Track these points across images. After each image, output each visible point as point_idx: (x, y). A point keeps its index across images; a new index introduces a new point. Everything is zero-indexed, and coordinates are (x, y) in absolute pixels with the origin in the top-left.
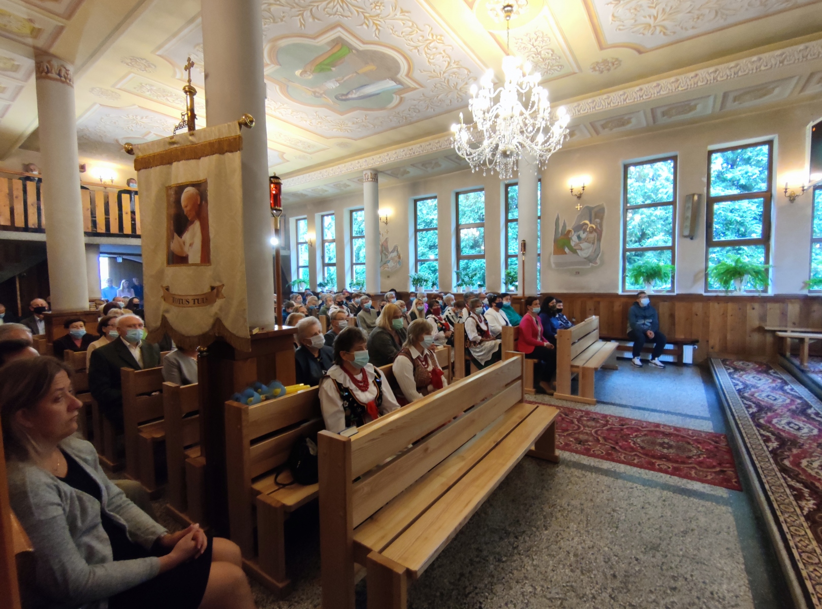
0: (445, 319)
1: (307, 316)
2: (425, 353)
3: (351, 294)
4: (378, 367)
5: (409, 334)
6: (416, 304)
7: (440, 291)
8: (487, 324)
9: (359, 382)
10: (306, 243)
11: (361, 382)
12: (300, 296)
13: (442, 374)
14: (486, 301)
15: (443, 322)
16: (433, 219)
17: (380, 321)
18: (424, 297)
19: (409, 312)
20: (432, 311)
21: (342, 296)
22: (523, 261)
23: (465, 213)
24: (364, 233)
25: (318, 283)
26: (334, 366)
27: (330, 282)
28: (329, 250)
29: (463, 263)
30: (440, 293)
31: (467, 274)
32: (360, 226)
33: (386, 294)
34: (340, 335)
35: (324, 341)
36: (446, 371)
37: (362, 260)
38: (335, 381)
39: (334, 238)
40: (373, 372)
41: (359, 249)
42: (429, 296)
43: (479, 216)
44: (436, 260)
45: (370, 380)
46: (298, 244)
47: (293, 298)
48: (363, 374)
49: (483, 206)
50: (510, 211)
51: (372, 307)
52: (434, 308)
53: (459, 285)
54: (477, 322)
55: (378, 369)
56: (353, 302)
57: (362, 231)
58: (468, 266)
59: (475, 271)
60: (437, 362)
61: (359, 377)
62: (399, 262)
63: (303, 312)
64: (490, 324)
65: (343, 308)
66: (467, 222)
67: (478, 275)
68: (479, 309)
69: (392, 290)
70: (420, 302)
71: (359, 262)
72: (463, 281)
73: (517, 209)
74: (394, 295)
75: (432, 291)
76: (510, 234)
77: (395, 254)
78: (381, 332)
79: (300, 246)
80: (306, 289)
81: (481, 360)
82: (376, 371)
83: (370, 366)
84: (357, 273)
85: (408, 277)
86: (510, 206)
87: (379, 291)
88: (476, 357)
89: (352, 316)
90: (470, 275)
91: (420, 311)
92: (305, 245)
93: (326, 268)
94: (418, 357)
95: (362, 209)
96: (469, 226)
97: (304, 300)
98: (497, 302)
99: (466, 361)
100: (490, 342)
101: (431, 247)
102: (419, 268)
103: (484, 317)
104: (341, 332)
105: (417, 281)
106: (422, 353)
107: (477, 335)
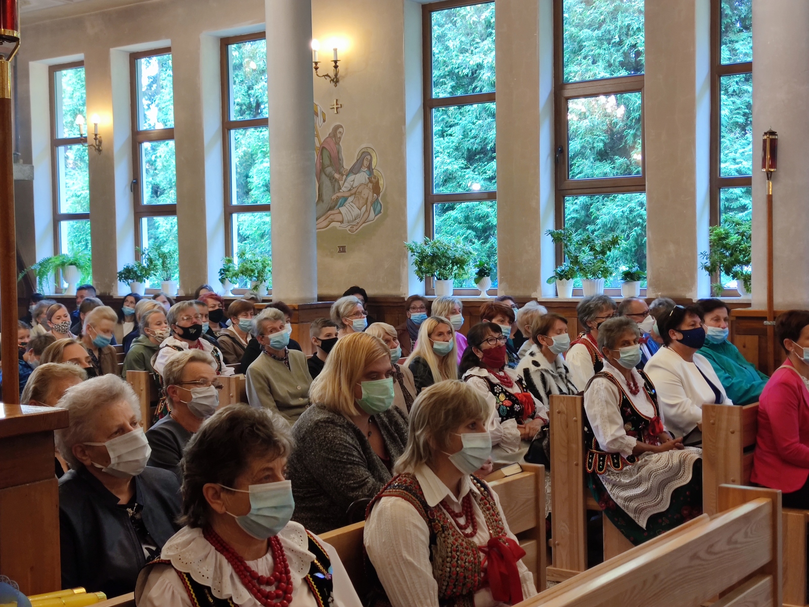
0: (519, 382)
1: (91, 373)
2: (465, 491)
3: (226, 302)
4: (318, 532)
5: (414, 430)
6: (429, 335)
7: (501, 294)
8: (653, 398)
9: (261, 580)
10: (81, 140)
11: (268, 582)
12: (64, 310)
13: (521, 554)
14: (649, 325)
15: (516, 390)
16: (480, 66)
17: (324, 388)
18: (454, 312)
19: (409, 360)
20: (480, 355)
21: (197, 308)
22: (770, 199)
23: (581, 48)
24: (265, 113)
25: (120, 268)
26: (185, 529)
27: (159, 263)
28: (152, 163)
29: (573, 206)
30: (504, 299)
31: (587, 241)
32: (250, 88)
33: (336, 304)
34: (204, 433)
35: (148, 451)
36: (529, 547)
37: (258, 196)
38: (186, 578)
39: (171, 124)
40: (304, 548)
41: (249, 160)
42: (469, 309)
43: (626, 55)
44: (490, 196)
45: (297, 577)
46: (56, 143)
47: (38, 315)
48: (274, 557)
49: (638, 21)
50: (724, 39)
51: (293, 345)
52: (485, 345)
53: (563, 276)
54: (622, 392)
55: (319, 539)
56: (231, 328)
57: (258, 105)
58: (588, 216)
59: (612, 230)
60: (502, 516)
61: (263, 566)
62: (375, 202)
63: (77, 361)
64: (662, 399)
65: (202, 347)
66: (588, 76)
67: (623, 244)
68: (631, 352)
69: (354, 291)
70: (443, 328)
71: (249, 202)
72: (575, 261)
73: (745, 34)
74: (360, 307)
75: (477, 293)
76: (725, 112)
77: (361, 178)
78: (326, 421)
79: (61, 149)
80: (81, 289)
81: (638, 511)
82: (313, 547)
83: (295, 530)
84: (243, 238)
85: (401, 252)
86: (725, 21)
87: (312, 295)
88: (619, 502)
89: (229, 371)
90: (598, 243)
91: (443, 358)
92: (76, 147)
93: (144, 221)
94: (445, 503)
95: (259, 36)
96: (593, 89)
97: (77, 322)
98: (685, 327)
99: (589, 513)
100: (665, 455)
101: (472, 157)
102: (437, 221)
103: (644, 376)
104: (207, 422)
105: (431, 263)
106: (457, 490)
107: (623, 432)
